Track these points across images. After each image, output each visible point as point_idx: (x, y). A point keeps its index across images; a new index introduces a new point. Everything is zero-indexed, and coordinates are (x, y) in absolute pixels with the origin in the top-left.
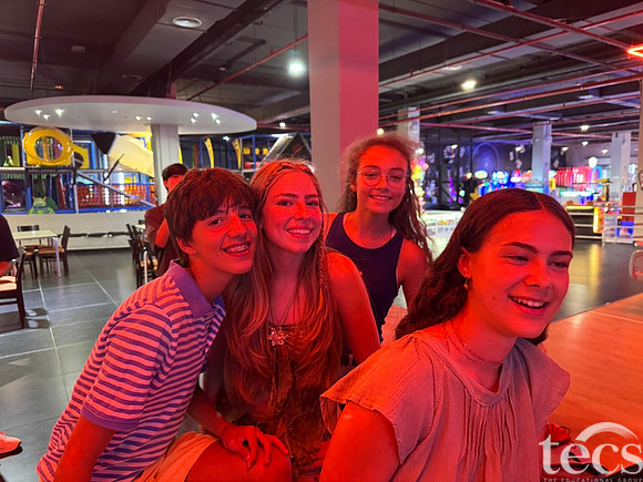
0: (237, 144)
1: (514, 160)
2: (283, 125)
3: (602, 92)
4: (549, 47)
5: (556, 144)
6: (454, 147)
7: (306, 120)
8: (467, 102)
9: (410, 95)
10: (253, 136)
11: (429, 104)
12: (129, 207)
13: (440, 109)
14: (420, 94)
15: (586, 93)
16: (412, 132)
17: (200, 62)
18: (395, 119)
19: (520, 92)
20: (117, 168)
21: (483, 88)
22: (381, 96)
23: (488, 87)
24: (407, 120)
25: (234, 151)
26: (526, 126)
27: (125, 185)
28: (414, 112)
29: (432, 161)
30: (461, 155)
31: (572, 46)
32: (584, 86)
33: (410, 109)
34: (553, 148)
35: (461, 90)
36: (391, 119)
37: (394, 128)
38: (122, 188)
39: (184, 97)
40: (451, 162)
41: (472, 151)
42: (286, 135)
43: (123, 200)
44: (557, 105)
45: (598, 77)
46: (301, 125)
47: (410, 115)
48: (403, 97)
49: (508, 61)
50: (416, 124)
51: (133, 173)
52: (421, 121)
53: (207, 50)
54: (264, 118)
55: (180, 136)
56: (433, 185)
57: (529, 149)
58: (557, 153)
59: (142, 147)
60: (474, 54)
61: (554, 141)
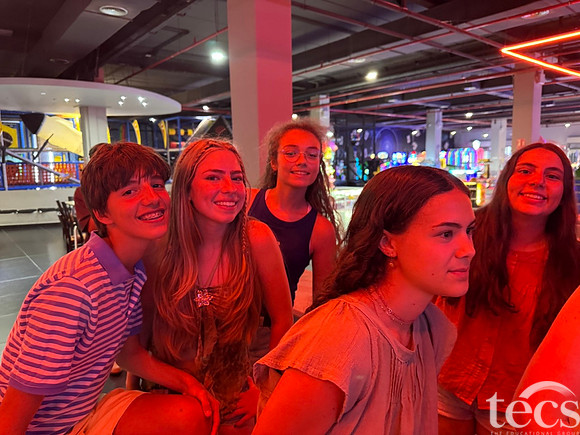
0: (163, 126)
1: (411, 142)
2: (206, 108)
3: (482, 85)
4: (439, 45)
5: (446, 129)
6: (360, 131)
7: (227, 104)
8: (370, 91)
9: (321, 84)
10: (177, 118)
11: (338, 93)
12: (59, 184)
13: (347, 98)
14: (330, 83)
15: (470, 85)
16: (323, 117)
17: (126, 49)
18: (308, 105)
19: (415, 83)
20: (46, 148)
21: (384, 79)
22: (295, 84)
23: (388, 78)
24: (318, 106)
25: (160, 132)
26: (421, 113)
27: (55, 163)
28: (324, 99)
29: (341, 143)
30: (366, 138)
31: (457, 44)
32: (467, 79)
33: (321, 96)
34: (444, 132)
35: (364, 81)
36: (305, 105)
37: (307, 113)
38: (51, 167)
39: (112, 81)
40: (357, 144)
41: (375, 135)
42: (210, 117)
43: (52, 178)
44: (446, 96)
45: (479, 71)
46: (222, 109)
47: (321, 102)
48: (314, 86)
49: (404, 56)
50: (326, 109)
51: (62, 153)
52: (331, 107)
53: (133, 37)
54: (188, 101)
55: (108, 117)
56: (342, 165)
57: (423, 133)
58: (446, 137)
59: (72, 127)
60: (376, 49)
61: (444, 126)
